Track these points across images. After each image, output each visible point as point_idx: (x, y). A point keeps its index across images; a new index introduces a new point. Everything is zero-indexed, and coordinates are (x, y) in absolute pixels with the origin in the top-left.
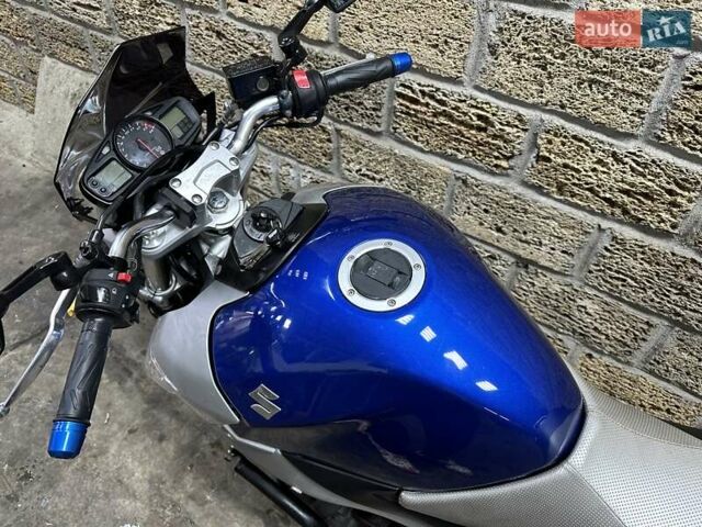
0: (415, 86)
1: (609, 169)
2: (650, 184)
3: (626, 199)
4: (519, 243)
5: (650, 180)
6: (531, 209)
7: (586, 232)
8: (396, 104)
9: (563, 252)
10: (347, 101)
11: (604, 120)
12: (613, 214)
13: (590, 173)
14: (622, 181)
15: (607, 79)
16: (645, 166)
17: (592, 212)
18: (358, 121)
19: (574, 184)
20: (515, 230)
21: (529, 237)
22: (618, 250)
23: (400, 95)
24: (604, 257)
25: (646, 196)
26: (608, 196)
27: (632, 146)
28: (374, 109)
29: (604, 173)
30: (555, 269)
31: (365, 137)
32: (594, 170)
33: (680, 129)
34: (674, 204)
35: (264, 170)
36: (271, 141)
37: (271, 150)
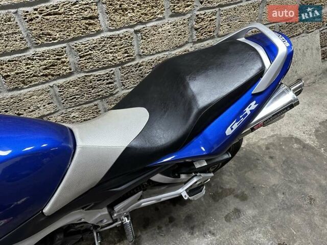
1: (32, 64)
2: (49, 61)
3: (48, 71)
4: (31, 113)
5: (49, 59)
6: (22, 98)
7: (48, 91)
9: (48, 104)
12: (50, 79)
13: (28, 70)
14: (41, 66)
17: (43, 83)
19: (27, 78)
20: (25, 110)
21: (32, 108)
22: (63, 89)
24: (62, 95)
25: (53, 65)
26: (42, 74)
27: (30, 53)
29: (32, 67)
30: (52, 112)
32: (28, 68)
33: (40, 37)
34: (63, 62)
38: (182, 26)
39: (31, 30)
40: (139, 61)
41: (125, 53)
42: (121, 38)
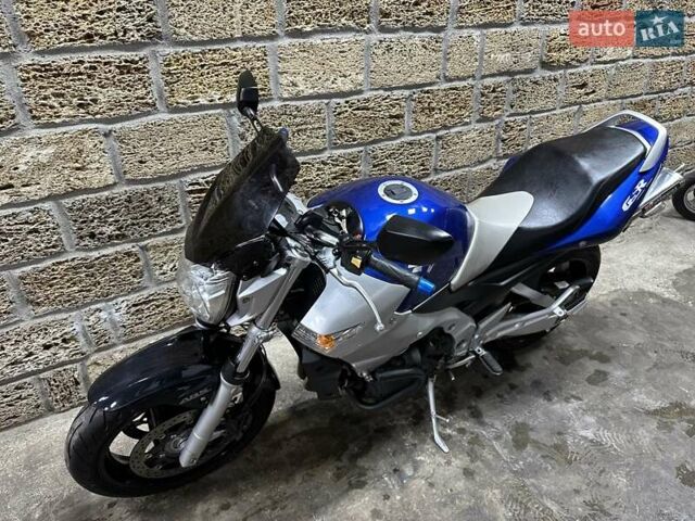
0: (201, 181)
1: (323, 171)
2: (342, 168)
5: (341, 166)
8: (190, 199)
10: (146, 219)
11: (311, 147)
13: (317, 178)
14: (332, 173)
15: (304, 127)
16: (337, 160)
18: (161, 228)
23: (191, 192)
25: (342, 175)
27: (326, 154)
28: (172, 213)
29: (323, 174)
31: (171, 237)
32: (318, 175)
33: (341, 136)
34: (355, 171)
35: (67, 337)
36: (69, 301)
37: (71, 310)
38: (488, 135)
39: (336, 126)
40: (433, 178)
41: (422, 165)
42: (422, 145)
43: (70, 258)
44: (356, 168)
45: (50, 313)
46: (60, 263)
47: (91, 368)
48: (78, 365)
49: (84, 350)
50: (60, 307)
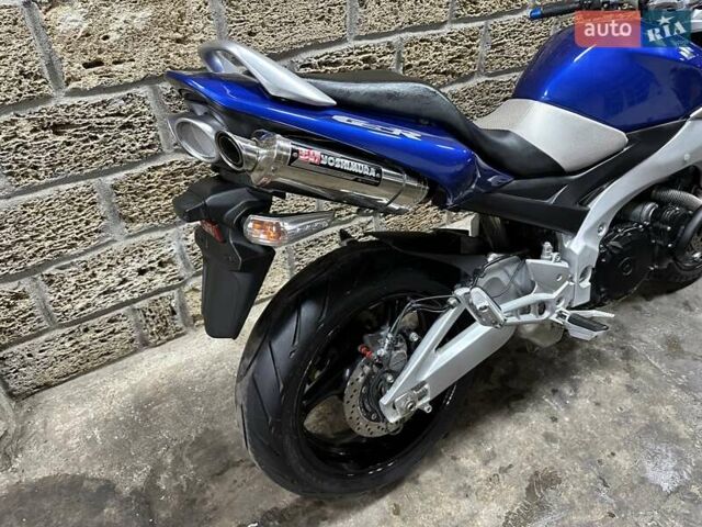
0: (314, 61)
1: (441, 51)
2: (460, 47)
3: (453, 65)
11: (433, 19)
12: (448, 80)
13: (433, 60)
14: (449, 55)
16: (456, 37)
19: (427, 74)
26: (444, 69)
35: (164, 259)
36: (166, 216)
37: (167, 227)
43: (168, 161)
44: (474, 48)
45: (145, 232)
46: (155, 168)
47: (189, 295)
48: (175, 292)
49: (183, 275)
50: (156, 223)
